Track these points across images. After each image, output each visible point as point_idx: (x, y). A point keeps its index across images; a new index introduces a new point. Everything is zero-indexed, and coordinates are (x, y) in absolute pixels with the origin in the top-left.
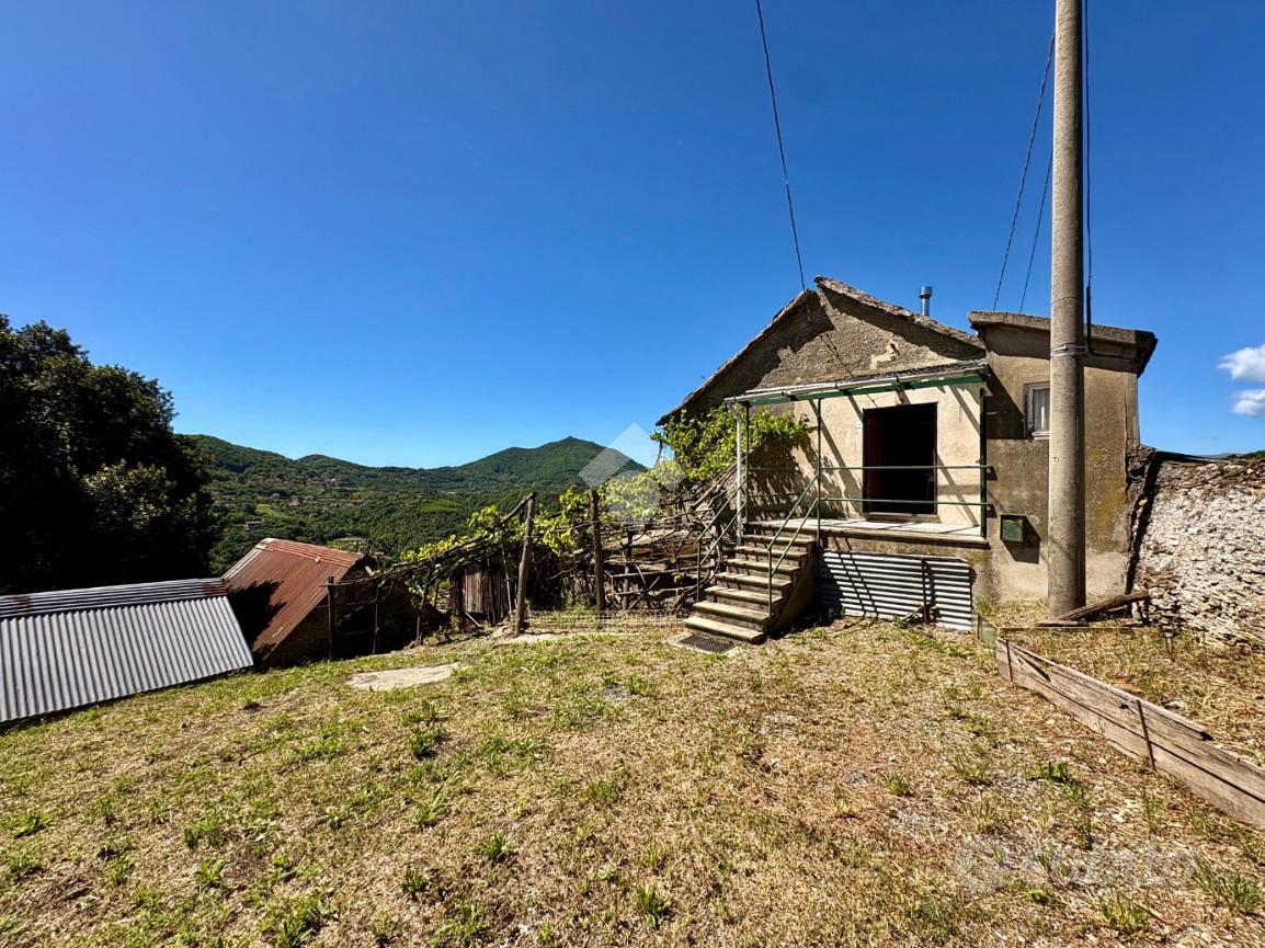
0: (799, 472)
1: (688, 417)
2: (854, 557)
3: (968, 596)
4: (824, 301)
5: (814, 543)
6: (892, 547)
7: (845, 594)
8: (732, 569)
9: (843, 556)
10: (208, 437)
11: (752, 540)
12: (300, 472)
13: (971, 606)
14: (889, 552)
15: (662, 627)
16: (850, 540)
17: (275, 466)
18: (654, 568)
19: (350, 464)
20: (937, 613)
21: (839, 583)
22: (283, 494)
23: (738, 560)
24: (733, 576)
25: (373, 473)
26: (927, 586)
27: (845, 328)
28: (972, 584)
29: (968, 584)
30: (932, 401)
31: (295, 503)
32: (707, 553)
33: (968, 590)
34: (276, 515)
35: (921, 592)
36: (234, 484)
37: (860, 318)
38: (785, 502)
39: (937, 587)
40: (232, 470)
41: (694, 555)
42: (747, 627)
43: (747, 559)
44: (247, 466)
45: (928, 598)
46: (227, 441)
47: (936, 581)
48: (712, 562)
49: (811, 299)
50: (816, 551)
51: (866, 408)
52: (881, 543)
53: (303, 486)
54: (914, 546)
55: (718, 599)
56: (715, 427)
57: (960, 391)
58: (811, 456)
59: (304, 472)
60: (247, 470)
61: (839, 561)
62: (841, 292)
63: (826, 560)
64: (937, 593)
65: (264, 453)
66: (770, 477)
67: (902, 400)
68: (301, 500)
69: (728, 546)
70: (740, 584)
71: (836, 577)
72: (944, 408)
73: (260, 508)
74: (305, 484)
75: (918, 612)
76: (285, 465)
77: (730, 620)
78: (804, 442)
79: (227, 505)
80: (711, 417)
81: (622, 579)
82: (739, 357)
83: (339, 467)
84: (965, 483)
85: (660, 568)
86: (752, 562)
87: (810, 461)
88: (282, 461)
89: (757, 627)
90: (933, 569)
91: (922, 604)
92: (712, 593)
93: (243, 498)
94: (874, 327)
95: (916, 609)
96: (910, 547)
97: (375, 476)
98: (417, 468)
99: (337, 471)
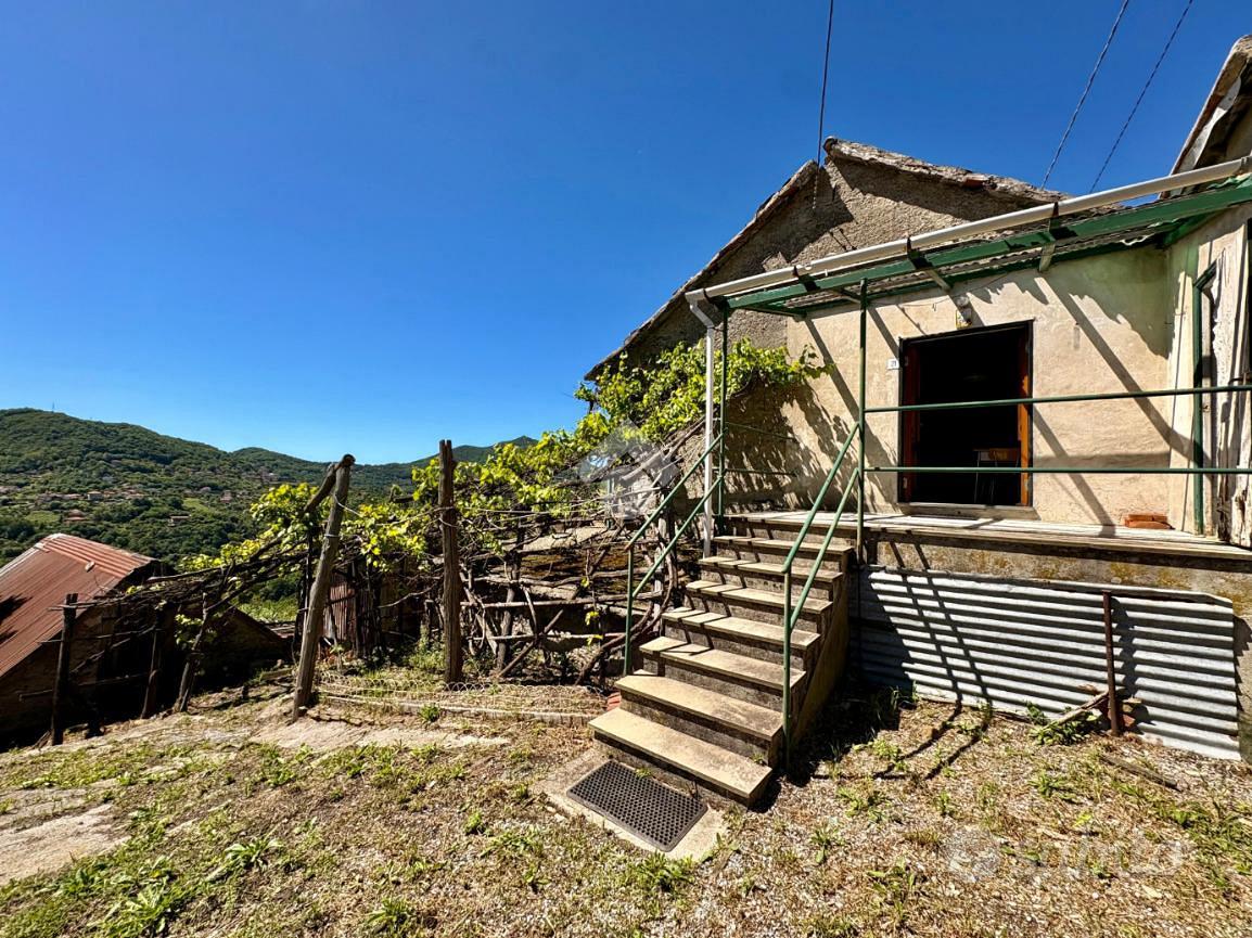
0: (795, 441)
1: (630, 364)
2: (936, 581)
3: (1231, 681)
4: (837, 179)
5: (850, 553)
6: (1025, 565)
7: (913, 654)
8: (696, 600)
9: (911, 579)
10: (132, 426)
11: (731, 545)
12: (234, 465)
13: (1238, 705)
14: (1016, 574)
15: (552, 724)
16: (924, 549)
17: (206, 458)
18: (556, 593)
19: (291, 458)
20: (1140, 711)
21: (901, 631)
22: (214, 488)
23: (705, 583)
24: (699, 618)
25: (314, 468)
26: (1117, 651)
27: (870, 217)
28: (1238, 653)
29: (1230, 653)
30: (1023, 318)
31: (228, 497)
32: (648, 570)
33: (1229, 667)
34: (206, 509)
35: (1104, 662)
36: (160, 476)
37: (896, 199)
38: (770, 486)
39: (1138, 654)
40: (158, 462)
41: (624, 572)
42: (732, 748)
43: (724, 582)
44: (175, 458)
45: (1119, 678)
46: (153, 430)
47: (1136, 641)
48: (658, 588)
49: (816, 176)
50: (856, 568)
51: (904, 337)
52: (999, 555)
53: (237, 480)
54: (1076, 564)
55: (668, 669)
56: (667, 377)
57: (1075, 298)
58: (814, 415)
59: (238, 466)
60: (175, 462)
61: (904, 589)
62: (867, 157)
63: (875, 586)
64: (1139, 668)
65: (195, 445)
66: (748, 449)
67: (968, 321)
68: (234, 495)
69: (685, 553)
70: (714, 638)
71: (894, 620)
72: (1045, 329)
73: (188, 503)
74: (239, 478)
75: (1094, 706)
76: (218, 458)
77: (693, 726)
78: (803, 395)
79: (150, 499)
80: (662, 365)
81: (501, 610)
82: (705, 272)
83: (278, 461)
84: (1087, 451)
85: (565, 593)
86: (732, 588)
87: (810, 424)
88: (214, 454)
89: (757, 751)
90: (1130, 614)
91: (1104, 688)
92: (656, 655)
93: (169, 491)
94: (919, 210)
95: (1091, 699)
96: (1067, 566)
97: (319, 471)
98: (363, 464)
99: (276, 465)
